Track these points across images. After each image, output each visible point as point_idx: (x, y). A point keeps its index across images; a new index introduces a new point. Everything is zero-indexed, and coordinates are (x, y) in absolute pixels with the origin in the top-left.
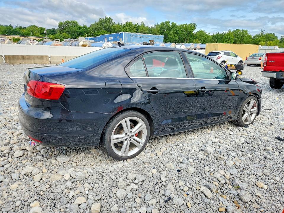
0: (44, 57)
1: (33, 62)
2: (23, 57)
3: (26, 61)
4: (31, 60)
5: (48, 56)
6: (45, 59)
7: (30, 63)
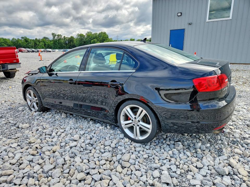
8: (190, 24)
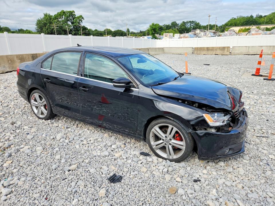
0: (226, 48)
1: (214, 52)
2: (208, 49)
3: (210, 52)
4: (214, 51)
5: (229, 47)
6: (226, 50)
7: (211, 54)
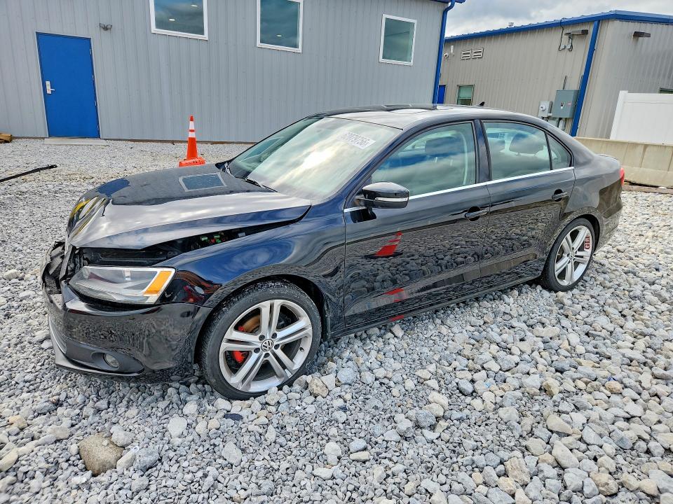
8: (106, 28)
